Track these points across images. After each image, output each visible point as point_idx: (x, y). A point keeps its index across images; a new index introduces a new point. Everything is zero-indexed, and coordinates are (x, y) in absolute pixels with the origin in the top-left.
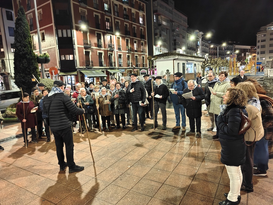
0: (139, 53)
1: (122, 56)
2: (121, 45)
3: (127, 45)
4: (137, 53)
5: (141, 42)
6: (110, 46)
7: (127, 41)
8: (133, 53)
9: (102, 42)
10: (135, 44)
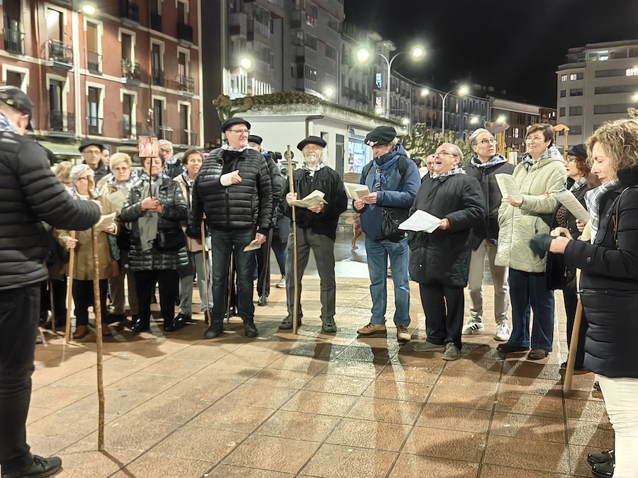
0: (169, 91)
1: (102, 96)
2: (100, 52)
3: (125, 54)
4: (160, 89)
5: (180, 49)
6: (56, 52)
7: (126, 38)
8: (147, 86)
9: (22, 31)
10: (156, 55)
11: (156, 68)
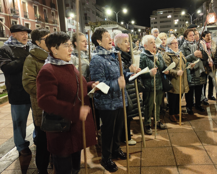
0: (50, 24)
1: (30, 26)
2: (27, 12)
3: (35, 13)
5: (52, 11)
6: (13, 11)
8: (43, 23)
10: (45, 13)
11: (45, 17)
